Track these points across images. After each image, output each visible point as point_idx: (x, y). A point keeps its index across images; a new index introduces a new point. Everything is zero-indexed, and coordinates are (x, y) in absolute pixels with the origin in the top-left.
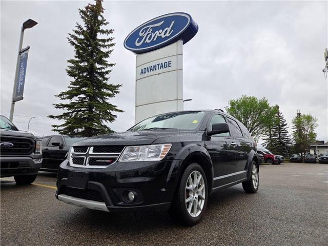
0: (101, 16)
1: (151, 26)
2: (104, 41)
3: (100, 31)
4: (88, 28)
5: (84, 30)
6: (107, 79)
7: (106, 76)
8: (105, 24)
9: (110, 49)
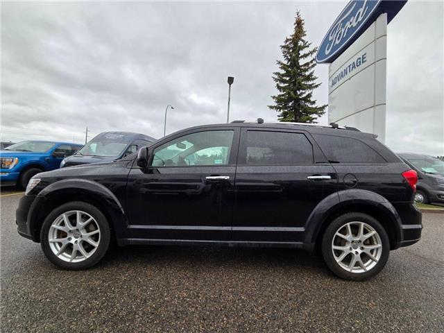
0: (303, 41)
1: (340, 21)
2: (307, 64)
3: (302, 57)
4: (289, 60)
5: (284, 65)
6: (314, 102)
7: (312, 99)
8: (308, 46)
9: (313, 69)
